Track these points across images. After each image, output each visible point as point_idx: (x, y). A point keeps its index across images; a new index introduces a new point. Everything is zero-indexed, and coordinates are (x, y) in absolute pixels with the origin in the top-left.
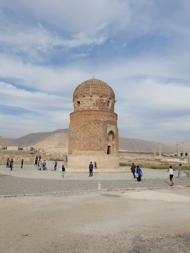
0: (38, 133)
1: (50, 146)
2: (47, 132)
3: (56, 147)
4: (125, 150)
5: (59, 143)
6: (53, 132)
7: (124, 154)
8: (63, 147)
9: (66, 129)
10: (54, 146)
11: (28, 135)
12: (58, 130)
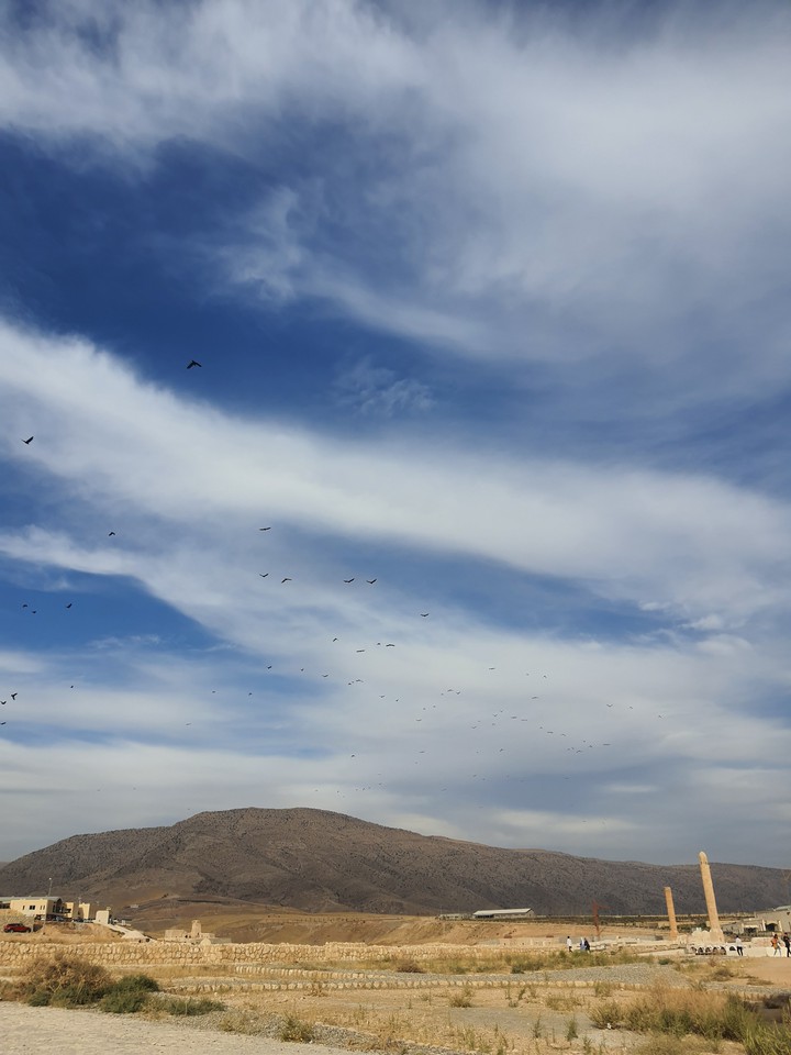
0: (108, 834)
1: (159, 897)
2: (146, 830)
3: (184, 897)
4: (506, 908)
5: (201, 878)
6: (174, 827)
7: (515, 926)
8: (220, 898)
9: (234, 811)
10: (176, 896)
11: (60, 843)
12: (197, 816)
